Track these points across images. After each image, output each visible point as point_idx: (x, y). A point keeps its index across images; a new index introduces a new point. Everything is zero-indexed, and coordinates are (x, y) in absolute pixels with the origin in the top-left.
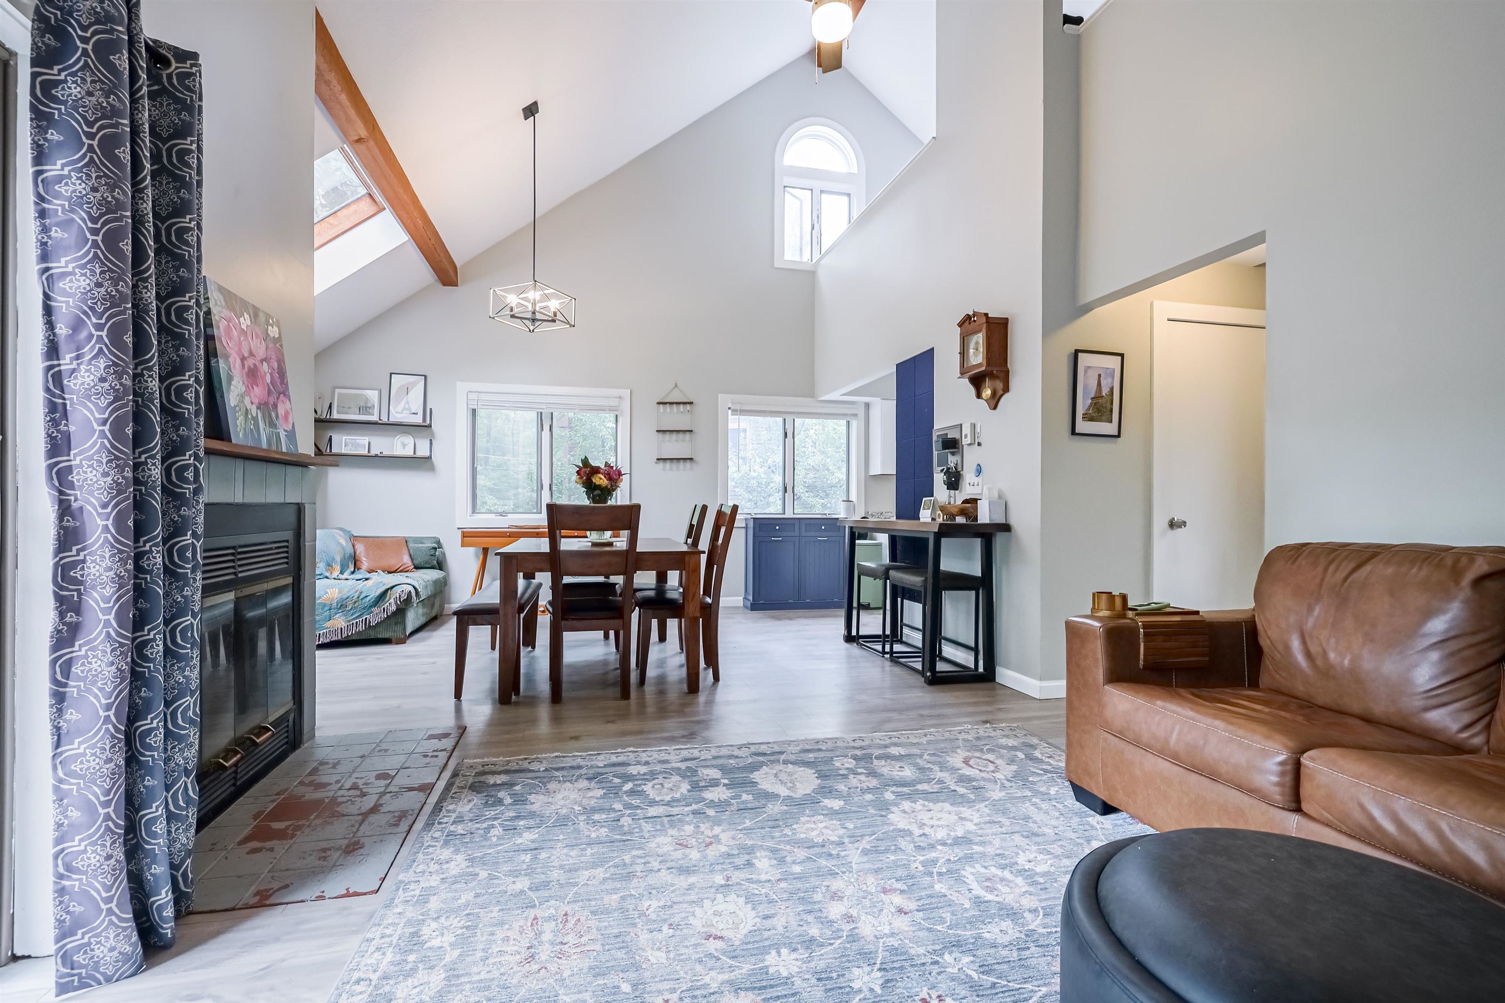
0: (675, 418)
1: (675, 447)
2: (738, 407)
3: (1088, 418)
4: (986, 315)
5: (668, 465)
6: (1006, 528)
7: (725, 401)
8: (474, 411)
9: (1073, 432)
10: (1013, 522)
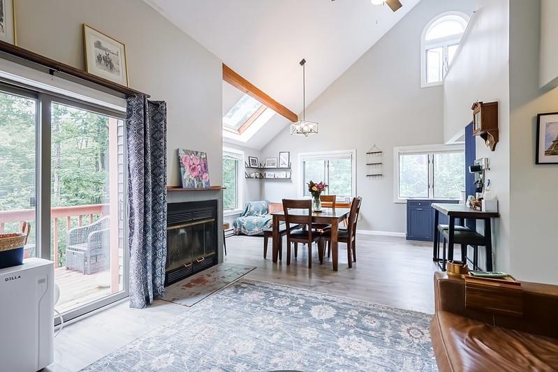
0: (374, 159)
1: (374, 170)
2: (402, 152)
3: (547, 153)
4: (481, 103)
5: (371, 177)
6: (497, 215)
7: (396, 150)
8: (304, 162)
9: (537, 162)
10: (500, 212)
